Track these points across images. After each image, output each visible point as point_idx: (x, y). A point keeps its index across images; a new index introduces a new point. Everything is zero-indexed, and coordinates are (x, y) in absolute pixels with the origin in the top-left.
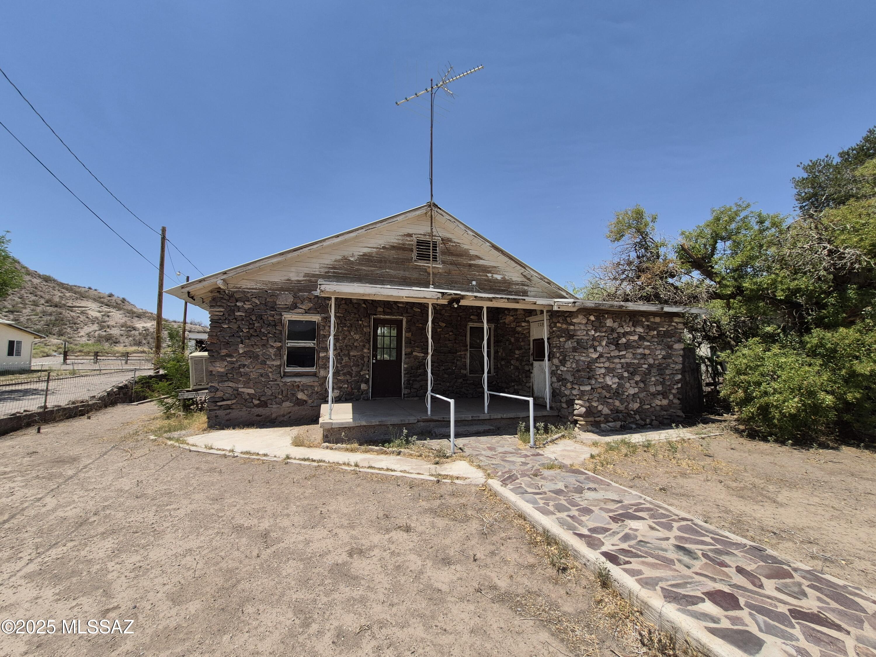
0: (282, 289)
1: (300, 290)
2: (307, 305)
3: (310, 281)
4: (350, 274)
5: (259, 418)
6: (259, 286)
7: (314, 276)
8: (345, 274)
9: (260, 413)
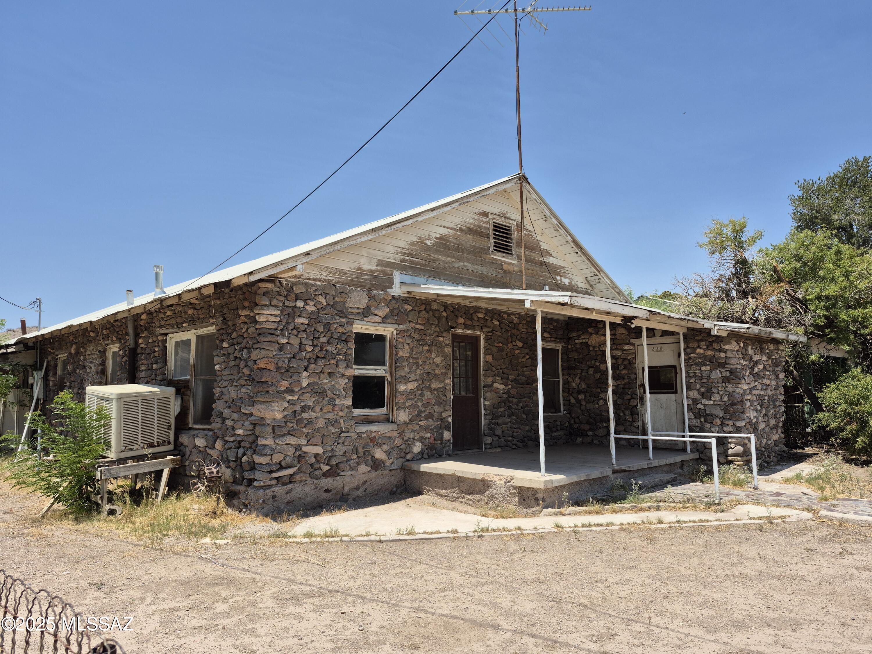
0: (352, 283)
1: (374, 287)
2: (384, 311)
3: (383, 272)
4: (427, 266)
5: (328, 495)
6: (323, 275)
7: (389, 264)
8: (422, 265)
9: (329, 487)
